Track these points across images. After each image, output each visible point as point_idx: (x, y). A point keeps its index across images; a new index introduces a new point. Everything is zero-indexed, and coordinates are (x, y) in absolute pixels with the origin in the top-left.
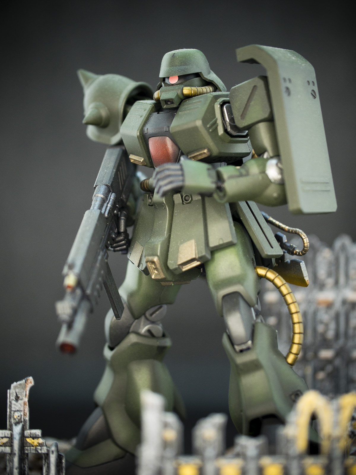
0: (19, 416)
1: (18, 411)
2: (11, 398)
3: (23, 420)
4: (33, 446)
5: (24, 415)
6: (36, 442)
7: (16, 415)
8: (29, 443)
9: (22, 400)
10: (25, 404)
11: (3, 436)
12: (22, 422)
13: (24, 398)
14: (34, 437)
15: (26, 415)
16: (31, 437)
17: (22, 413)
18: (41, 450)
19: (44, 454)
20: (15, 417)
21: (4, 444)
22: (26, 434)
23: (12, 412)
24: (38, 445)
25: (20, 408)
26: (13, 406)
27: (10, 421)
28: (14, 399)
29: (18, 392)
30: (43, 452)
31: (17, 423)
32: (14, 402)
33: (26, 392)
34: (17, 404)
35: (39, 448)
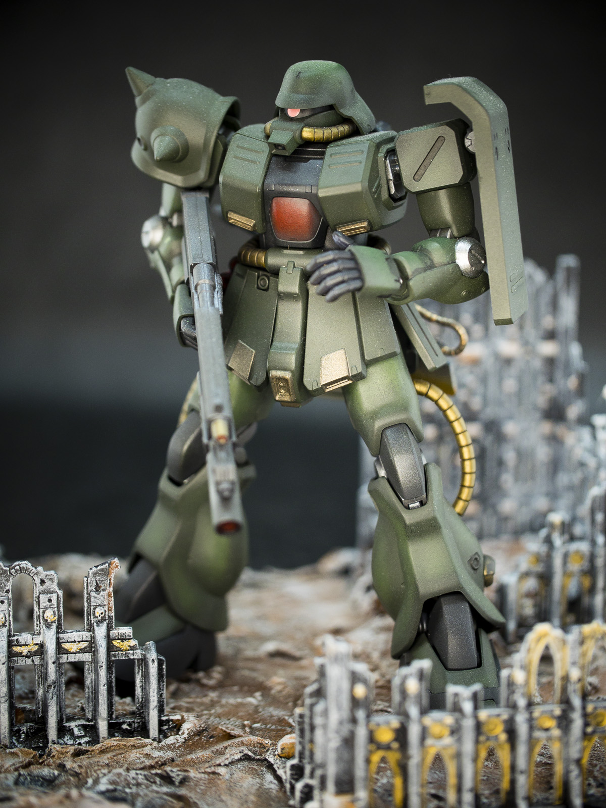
0: (102, 614)
1: (100, 605)
2: (90, 589)
3: (107, 616)
4: (122, 651)
5: (108, 609)
6: (125, 645)
7: (98, 611)
8: (117, 647)
9: (104, 590)
10: (109, 595)
11: (81, 640)
12: (105, 620)
13: (108, 587)
14: (123, 639)
15: (111, 610)
16: (118, 639)
17: (106, 608)
18: (133, 655)
19: (138, 660)
20: (97, 615)
21: (80, 649)
22: (113, 636)
23: (92, 608)
24: (129, 648)
25: (102, 601)
26: (92, 599)
27: (88, 619)
28: (94, 590)
29: (99, 580)
30: (136, 657)
31: (99, 622)
32: (93, 594)
33: (110, 580)
34: (99, 596)
35: (131, 652)
